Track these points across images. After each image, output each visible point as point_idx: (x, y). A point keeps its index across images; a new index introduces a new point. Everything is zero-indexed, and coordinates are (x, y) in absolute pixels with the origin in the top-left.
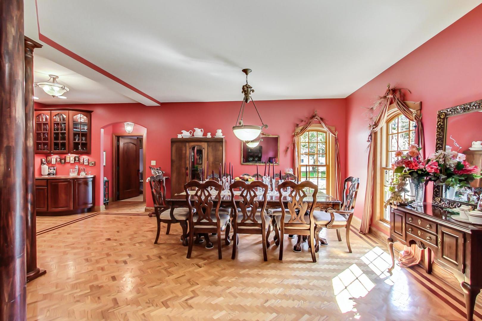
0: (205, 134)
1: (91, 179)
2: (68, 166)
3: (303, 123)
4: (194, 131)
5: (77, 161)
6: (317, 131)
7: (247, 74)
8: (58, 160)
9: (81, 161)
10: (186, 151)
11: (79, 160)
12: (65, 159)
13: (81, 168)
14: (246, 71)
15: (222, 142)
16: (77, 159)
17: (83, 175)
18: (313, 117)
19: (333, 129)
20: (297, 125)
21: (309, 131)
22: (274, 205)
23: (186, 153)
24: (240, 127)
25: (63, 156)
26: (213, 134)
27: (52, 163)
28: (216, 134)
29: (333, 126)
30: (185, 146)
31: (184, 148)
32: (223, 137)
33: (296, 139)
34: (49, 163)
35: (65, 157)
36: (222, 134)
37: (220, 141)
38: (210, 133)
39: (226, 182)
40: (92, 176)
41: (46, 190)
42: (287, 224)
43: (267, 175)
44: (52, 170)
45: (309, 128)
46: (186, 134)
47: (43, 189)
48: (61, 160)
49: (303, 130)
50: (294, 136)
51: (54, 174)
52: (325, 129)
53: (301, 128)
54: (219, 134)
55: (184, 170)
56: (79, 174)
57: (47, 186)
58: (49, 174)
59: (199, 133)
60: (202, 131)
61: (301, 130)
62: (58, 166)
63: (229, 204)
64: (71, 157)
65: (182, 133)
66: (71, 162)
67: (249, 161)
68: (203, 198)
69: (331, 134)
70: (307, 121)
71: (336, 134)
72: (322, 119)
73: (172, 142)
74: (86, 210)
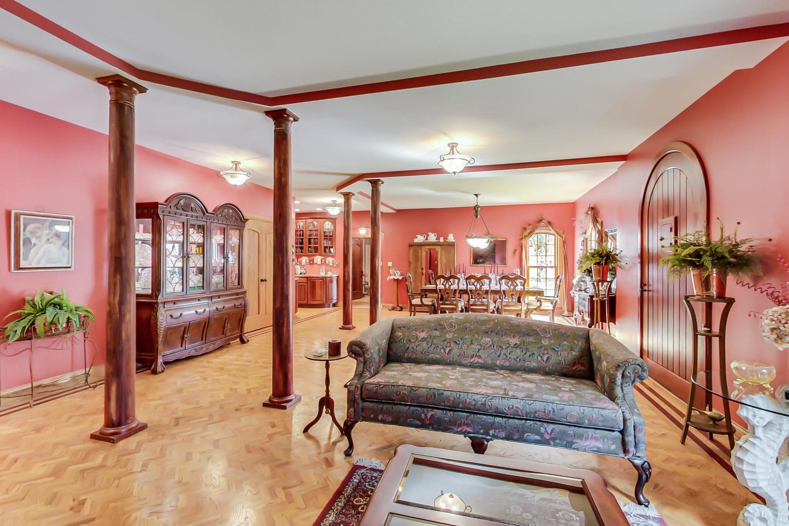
0: (438, 238)
1: (336, 278)
2: (316, 266)
3: (531, 227)
4: (428, 235)
5: (323, 263)
6: (546, 233)
7: (477, 197)
8: (308, 261)
9: (327, 262)
10: (422, 254)
11: (325, 261)
12: (313, 261)
13: (328, 268)
14: (476, 195)
15: (454, 245)
16: (323, 261)
17: (329, 274)
18: (540, 221)
19: (561, 232)
20: (525, 229)
21: (537, 234)
22: (495, 292)
23: (422, 255)
24: (471, 237)
25: (312, 258)
26: (445, 239)
27: (303, 264)
28: (448, 238)
29: (560, 229)
30: (421, 249)
31: (420, 251)
32: (454, 241)
33: (524, 242)
34: (300, 264)
35: (313, 259)
36: (453, 238)
37: (452, 245)
38: (443, 238)
39: (461, 276)
40: (336, 276)
41: (306, 286)
42: (505, 306)
43: (493, 272)
44: (303, 270)
45: (537, 231)
46: (420, 239)
47: (305, 286)
48: (310, 261)
49: (530, 233)
50: (522, 239)
51: (304, 274)
52: (553, 232)
53: (528, 231)
54: (451, 238)
55: (420, 270)
56: (326, 274)
57: (307, 283)
58: (301, 274)
59: (432, 238)
60: (435, 235)
61: (529, 233)
62: (308, 267)
63: (465, 292)
64: (318, 259)
65: (417, 237)
66: (319, 263)
67: (478, 263)
68: (447, 286)
69: (559, 237)
70: (534, 225)
71: (564, 237)
72: (549, 223)
73: (410, 246)
74: (331, 305)
